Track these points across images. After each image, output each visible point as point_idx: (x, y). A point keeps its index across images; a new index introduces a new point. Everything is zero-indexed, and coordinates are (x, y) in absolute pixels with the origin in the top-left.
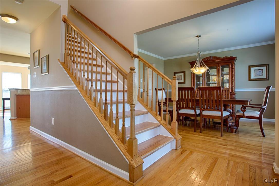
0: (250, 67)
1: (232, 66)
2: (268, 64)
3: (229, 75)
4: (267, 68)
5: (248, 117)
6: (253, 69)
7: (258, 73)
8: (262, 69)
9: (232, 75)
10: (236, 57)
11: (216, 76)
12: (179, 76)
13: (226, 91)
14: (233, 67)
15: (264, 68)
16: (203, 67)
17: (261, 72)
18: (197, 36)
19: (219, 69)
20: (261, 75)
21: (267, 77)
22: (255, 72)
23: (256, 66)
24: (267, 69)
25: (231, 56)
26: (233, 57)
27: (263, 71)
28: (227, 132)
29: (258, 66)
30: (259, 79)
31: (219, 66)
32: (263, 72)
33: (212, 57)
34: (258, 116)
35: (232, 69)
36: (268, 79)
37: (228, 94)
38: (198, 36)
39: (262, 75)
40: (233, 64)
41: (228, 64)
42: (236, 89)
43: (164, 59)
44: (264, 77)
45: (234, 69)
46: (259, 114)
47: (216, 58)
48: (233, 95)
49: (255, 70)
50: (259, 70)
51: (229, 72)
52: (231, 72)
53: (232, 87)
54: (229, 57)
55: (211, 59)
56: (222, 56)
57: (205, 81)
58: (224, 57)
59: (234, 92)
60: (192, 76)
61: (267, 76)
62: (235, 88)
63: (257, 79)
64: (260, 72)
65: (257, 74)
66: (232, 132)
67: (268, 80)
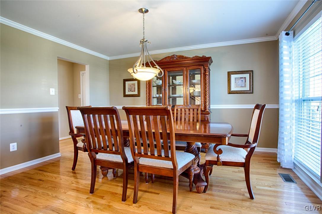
0: (229, 74)
1: (205, 70)
2: (252, 71)
3: (201, 84)
4: (251, 76)
5: (225, 164)
6: (233, 77)
7: (240, 82)
8: (245, 77)
9: (205, 84)
10: (211, 57)
11: (182, 86)
12: (131, 86)
13: (195, 110)
14: (206, 72)
15: (247, 76)
16: (152, 68)
17: (244, 81)
18: (141, 11)
19: (186, 74)
20: (243, 86)
21: (251, 89)
22: (237, 81)
23: (237, 73)
24: (251, 78)
25: (203, 56)
26: (207, 57)
27: (245, 80)
28: (191, 191)
29: (239, 73)
30: (240, 92)
31: (186, 71)
32: (245, 82)
33: (177, 56)
34: (244, 161)
35: (205, 75)
36: (251, 91)
37: (198, 114)
38: (144, 10)
39: (245, 86)
40: (207, 68)
41: (200, 67)
42: (211, 105)
43: (108, 58)
44: (247, 88)
45: (207, 76)
46: (245, 157)
47: (182, 57)
48: (206, 115)
49: (235, 79)
50: (241, 78)
51: (201, 80)
52: (204, 81)
53: (205, 102)
54: (200, 57)
55: (175, 58)
56: (191, 56)
57: (166, 94)
58: (193, 57)
59: (208, 110)
60: (147, 85)
61: (251, 87)
62: (209, 104)
63: (239, 92)
64: (242, 81)
65: (239, 84)
66: (198, 192)
67: (252, 93)
